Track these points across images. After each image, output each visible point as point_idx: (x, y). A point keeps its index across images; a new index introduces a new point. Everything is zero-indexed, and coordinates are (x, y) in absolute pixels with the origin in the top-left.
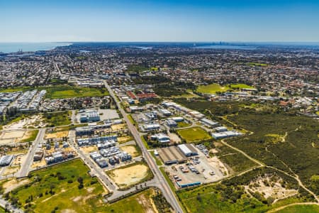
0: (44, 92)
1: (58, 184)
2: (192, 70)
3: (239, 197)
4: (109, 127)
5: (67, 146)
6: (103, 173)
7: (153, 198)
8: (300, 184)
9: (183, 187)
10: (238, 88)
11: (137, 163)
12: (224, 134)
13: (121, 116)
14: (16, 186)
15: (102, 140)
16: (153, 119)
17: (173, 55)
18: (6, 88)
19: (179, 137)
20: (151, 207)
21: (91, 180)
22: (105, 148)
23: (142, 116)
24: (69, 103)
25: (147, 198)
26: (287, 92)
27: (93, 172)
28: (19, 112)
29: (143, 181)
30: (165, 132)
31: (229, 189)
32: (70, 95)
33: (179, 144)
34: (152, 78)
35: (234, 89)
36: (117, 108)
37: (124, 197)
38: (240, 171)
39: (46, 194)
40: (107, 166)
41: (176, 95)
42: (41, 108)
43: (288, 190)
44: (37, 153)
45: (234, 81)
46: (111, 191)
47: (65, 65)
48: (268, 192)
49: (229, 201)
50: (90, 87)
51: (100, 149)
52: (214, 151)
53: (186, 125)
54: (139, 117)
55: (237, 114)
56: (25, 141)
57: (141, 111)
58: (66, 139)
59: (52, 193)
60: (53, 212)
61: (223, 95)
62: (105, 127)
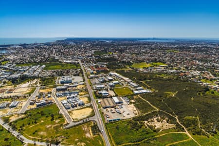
0: (44, 66)
1: (40, 118)
2: (132, 54)
3: (141, 128)
4: (76, 86)
5: (50, 97)
6: (67, 112)
7: (91, 127)
8: (178, 121)
9: (110, 121)
10: (157, 65)
11: (87, 107)
12: (140, 92)
13: (84, 80)
14: (17, 118)
15: (70, 94)
16: (102, 82)
17: (123, 45)
18: (23, 64)
19: (115, 92)
20: (89, 132)
21: (59, 116)
22: (71, 98)
23: (96, 80)
24: (56, 73)
25: (88, 127)
26: (186, 67)
27: (61, 111)
28: (27, 77)
29: (88, 117)
30: (107, 90)
31: (136, 123)
32: (58, 68)
33: (114, 96)
34: (107, 59)
35: (155, 65)
36: (83, 76)
37: (75, 126)
38: (144, 113)
39: (32, 123)
40: (70, 108)
41: (119, 69)
42: (40, 75)
43: (170, 125)
44: (32, 101)
45: (155, 61)
46: (68, 122)
47: (59, 51)
48: (158, 125)
49: (135, 129)
50: (71, 63)
51: (68, 98)
52: (133, 101)
53: (120, 86)
54: (94, 81)
55: (152, 80)
56: (27, 93)
57: (96, 77)
58: (50, 93)
59: (36, 123)
60: (34, 133)
61: (147, 69)
62: (73, 87)
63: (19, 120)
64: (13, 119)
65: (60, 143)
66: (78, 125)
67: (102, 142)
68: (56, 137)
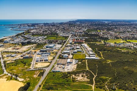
0: (46, 37)
4: (53, 50)
5: (34, 54)
6: (35, 63)
9: (53, 71)
11: (49, 62)
13: (61, 47)
19: (73, 56)
20: (37, 75)
21: (29, 64)
24: (49, 41)
25: (39, 72)
27: (32, 62)
29: (43, 68)
32: (52, 39)
36: (63, 44)
37: (33, 70)
39: (14, 65)
40: (38, 61)
41: (93, 42)
42: (39, 42)
46: (31, 68)
48: (79, 78)
50: (63, 36)
52: (80, 63)
54: (67, 48)
56: (24, 51)
57: (70, 46)
58: (35, 52)
59: (16, 65)
60: (11, 70)
61: (117, 44)
62: (51, 50)
63: (10, 63)
64: (8, 62)
65: (18, 76)
66: (35, 70)
67: (39, 80)
68: (19, 74)
